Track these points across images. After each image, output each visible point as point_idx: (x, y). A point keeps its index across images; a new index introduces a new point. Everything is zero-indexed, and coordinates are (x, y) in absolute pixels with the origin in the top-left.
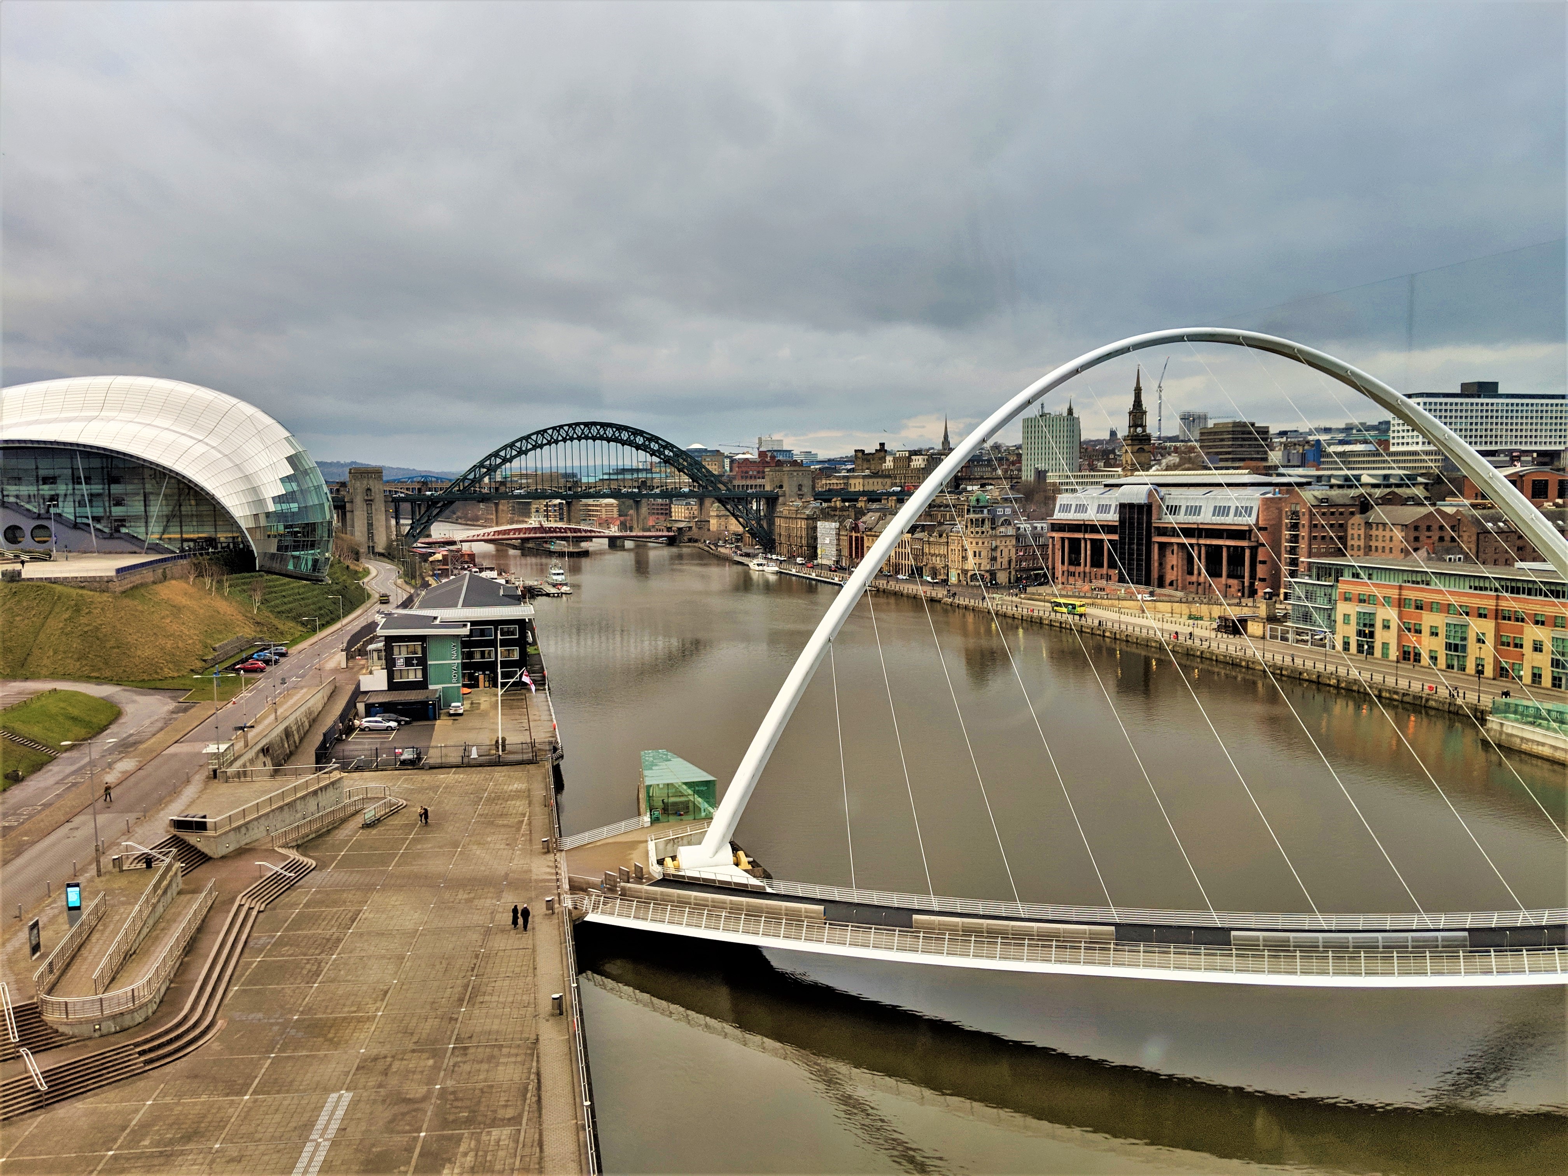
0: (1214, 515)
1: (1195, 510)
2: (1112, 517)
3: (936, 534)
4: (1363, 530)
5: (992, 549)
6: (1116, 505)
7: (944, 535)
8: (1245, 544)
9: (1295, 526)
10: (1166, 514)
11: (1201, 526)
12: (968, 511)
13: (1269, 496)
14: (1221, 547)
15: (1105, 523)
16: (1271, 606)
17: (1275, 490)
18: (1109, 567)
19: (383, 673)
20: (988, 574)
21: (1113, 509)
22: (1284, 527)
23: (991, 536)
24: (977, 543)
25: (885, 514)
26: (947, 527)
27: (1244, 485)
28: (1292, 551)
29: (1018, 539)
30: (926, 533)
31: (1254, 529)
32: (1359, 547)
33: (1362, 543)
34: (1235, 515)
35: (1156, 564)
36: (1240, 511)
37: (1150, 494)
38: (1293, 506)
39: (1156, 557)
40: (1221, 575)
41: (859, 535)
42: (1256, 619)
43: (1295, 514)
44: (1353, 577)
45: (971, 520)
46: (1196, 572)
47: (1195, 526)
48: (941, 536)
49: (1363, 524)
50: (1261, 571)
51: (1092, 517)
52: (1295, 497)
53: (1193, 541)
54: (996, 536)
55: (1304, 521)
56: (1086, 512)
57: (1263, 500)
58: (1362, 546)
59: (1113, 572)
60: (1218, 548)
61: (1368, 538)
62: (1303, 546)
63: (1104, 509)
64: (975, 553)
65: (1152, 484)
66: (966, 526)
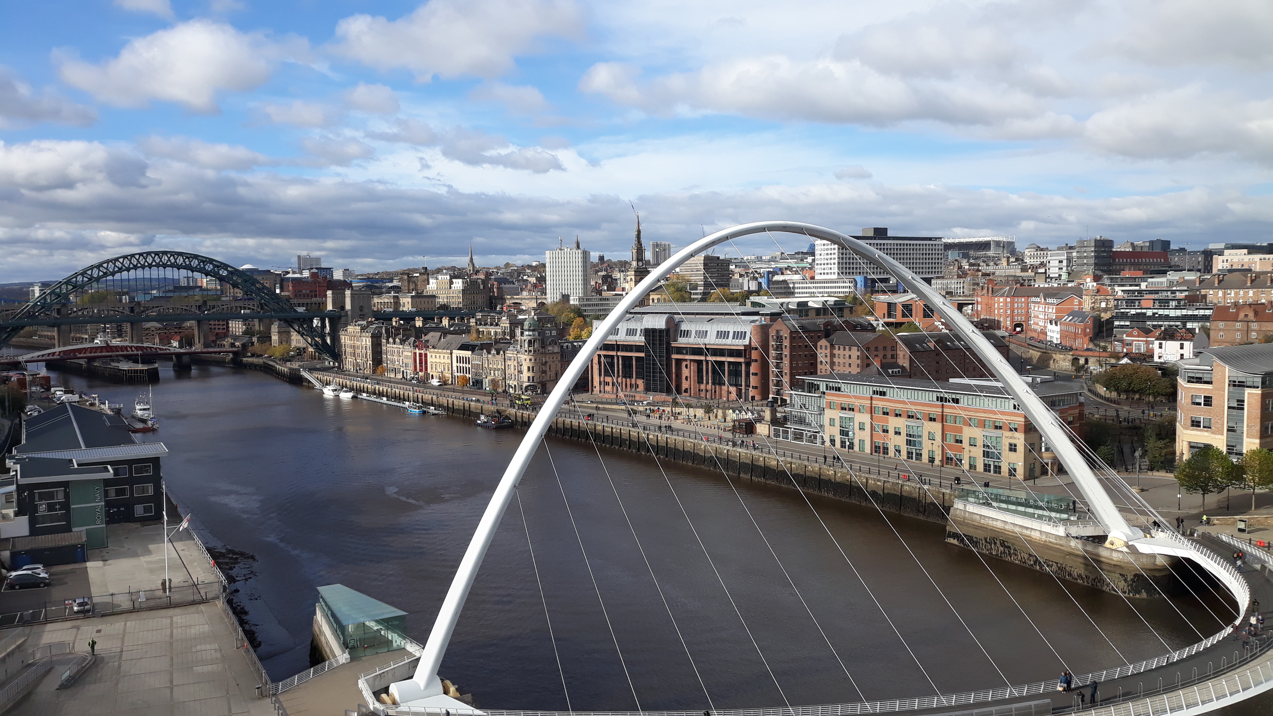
0: (717, 338)
1: (704, 334)
3: (493, 352)
4: (829, 350)
5: (542, 364)
6: (641, 330)
7: (502, 352)
8: (741, 360)
9: (779, 348)
10: (680, 337)
11: (708, 347)
12: (522, 334)
13: (758, 323)
14: (723, 362)
15: (633, 344)
16: (774, 412)
17: (761, 318)
18: (637, 378)
19: (24, 519)
20: (540, 385)
21: (639, 332)
22: (771, 348)
23: (542, 353)
24: (530, 360)
25: (445, 332)
26: (502, 345)
27: (737, 314)
28: (777, 366)
29: (562, 356)
30: (485, 351)
31: (748, 348)
32: (826, 362)
33: (828, 360)
34: (733, 338)
35: (674, 376)
36: (737, 335)
37: (669, 321)
38: (778, 331)
39: (674, 370)
40: (724, 384)
41: (422, 352)
42: (763, 422)
43: (779, 338)
44: (836, 390)
45: (525, 340)
46: (705, 382)
47: (703, 347)
48: (498, 353)
49: (828, 345)
50: (753, 380)
51: (622, 339)
52: (778, 325)
53: (703, 358)
54: (545, 353)
55: (786, 343)
56: (617, 335)
57: (754, 326)
58: (829, 362)
59: (640, 382)
60: (721, 364)
61: (833, 355)
62: (786, 362)
63: (631, 332)
64: (529, 368)
65: (669, 313)
66: (521, 346)
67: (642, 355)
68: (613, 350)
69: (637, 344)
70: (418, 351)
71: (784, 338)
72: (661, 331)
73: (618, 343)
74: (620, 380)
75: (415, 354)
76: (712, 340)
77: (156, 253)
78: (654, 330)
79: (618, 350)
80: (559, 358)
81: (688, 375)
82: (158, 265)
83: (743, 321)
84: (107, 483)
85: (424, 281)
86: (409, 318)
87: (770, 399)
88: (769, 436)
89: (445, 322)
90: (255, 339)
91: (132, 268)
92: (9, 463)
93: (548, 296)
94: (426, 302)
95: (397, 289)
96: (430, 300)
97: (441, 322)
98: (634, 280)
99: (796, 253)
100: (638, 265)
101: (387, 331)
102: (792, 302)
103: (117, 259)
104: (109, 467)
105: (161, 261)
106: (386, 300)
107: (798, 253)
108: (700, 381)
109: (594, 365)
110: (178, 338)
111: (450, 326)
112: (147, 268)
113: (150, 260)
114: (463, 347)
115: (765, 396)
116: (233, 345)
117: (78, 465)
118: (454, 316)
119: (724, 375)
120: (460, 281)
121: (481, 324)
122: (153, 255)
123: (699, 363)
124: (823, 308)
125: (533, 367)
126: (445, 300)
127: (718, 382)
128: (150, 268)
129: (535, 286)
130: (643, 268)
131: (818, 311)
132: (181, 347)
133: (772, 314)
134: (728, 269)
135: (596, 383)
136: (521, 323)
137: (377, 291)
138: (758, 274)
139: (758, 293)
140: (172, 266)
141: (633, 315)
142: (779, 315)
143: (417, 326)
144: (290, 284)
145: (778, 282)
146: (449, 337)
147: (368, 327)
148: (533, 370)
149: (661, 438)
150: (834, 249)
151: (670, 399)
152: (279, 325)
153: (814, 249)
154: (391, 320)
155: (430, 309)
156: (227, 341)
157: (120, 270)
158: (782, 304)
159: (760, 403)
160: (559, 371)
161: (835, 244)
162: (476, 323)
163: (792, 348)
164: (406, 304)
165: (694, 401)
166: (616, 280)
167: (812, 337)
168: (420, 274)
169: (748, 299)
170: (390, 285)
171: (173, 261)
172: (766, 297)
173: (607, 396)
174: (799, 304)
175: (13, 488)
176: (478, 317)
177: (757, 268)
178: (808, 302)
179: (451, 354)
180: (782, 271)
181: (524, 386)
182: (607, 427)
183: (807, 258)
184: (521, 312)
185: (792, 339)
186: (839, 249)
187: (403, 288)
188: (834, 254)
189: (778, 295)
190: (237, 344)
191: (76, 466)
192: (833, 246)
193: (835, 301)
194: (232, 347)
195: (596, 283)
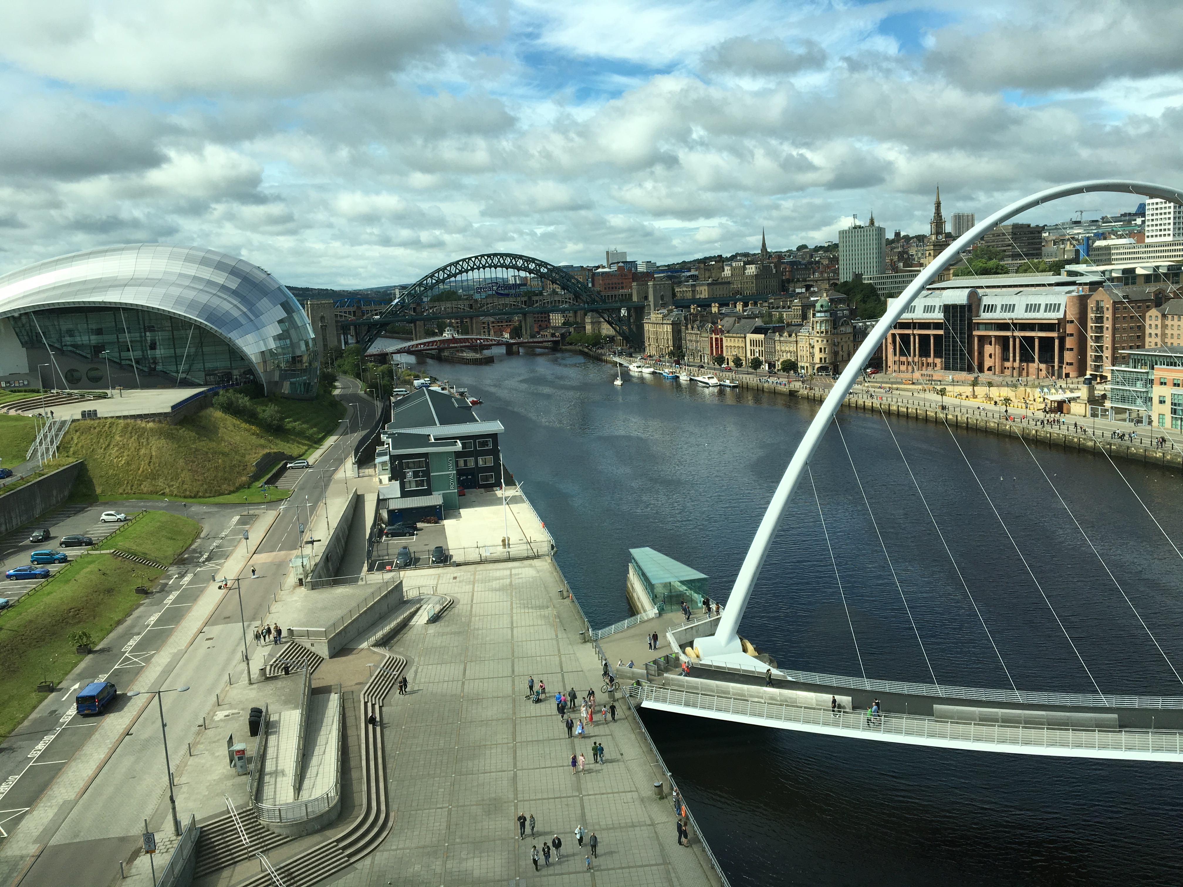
0: (1026, 311)
1: (1011, 308)
2: (938, 316)
3: (786, 334)
4: (1160, 321)
5: (834, 345)
6: (940, 306)
7: (794, 335)
8: (1054, 334)
9: (1099, 319)
10: (984, 312)
11: (1015, 321)
12: (814, 315)
13: (1074, 294)
14: (1033, 338)
15: (931, 321)
16: (1091, 389)
17: (1078, 289)
18: (935, 356)
19: (397, 484)
20: (832, 366)
21: (937, 309)
22: (1089, 320)
23: (834, 334)
24: (822, 341)
25: (740, 318)
26: (795, 327)
27: (1050, 285)
28: (1098, 339)
29: (855, 336)
30: (777, 334)
31: (1061, 323)
32: (1156, 335)
33: (1159, 332)
34: (1045, 311)
35: (976, 354)
36: (1049, 308)
37: (971, 296)
38: (1098, 302)
39: (976, 348)
40: (1033, 361)
41: (718, 336)
42: (1078, 401)
43: (1099, 309)
44: (1168, 365)
45: (817, 322)
46: (1011, 359)
47: (1010, 321)
48: (790, 336)
49: (1160, 316)
50: (1068, 357)
51: (920, 316)
52: (1100, 295)
53: (1009, 334)
54: (837, 334)
55: (1108, 314)
56: (914, 312)
57: (1069, 298)
58: (1159, 334)
59: (938, 361)
60: (1030, 340)
61: (1164, 327)
62: (1107, 335)
63: (928, 309)
64: (821, 349)
65: (971, 287)
66: (813, 328)
67: (941, 332)
68: (909, 328)
69: (936, 321)
70: (714, 336)
71: (1105, 309)
72: (962, 307)
73: (915, 321)
74: (916, 359)
75: (712, 338)
76: (1020, 314)
77: (489, 256)
78: (954, 306)
79: (914, 328)
80: (852, 338)
81: (993, 353)
82: (490, 267)
83: (1058, 293)
84: (458, 454)
85: (719, 269)
86: (705, 304)
87: (1088, 376)
88: (1085, 416)
89: (739, 307)
90: (572, 330)
91: (470, 270)
92: (384, 437)
93: (841, 276)
94: (721, 289)
95: (694, 277)
96: (725, 286)
97: (736, 307)
98: (932, 255)
99: (1122, 215)
100: (937, 238)
101: (686, 318)
102: (1117, 268)
103: (457, 263)
104: (458, 441)
105: (492, 262)
106: (685, 289)
107: (1125, 215)
108: (1005, 359)
109: (889, 344)
110: (509, 330)
111: (744, 311)
112: (481, 269)
113: (483, 261)
114: (757, 331)
115: (1082, 372)
116: (553, 335)
117: (435, 439)
118: (747, 301)
119: (1034, 351)
120: (753, 266)
121: (773, 308)
122: (486, 257)
123: (1007, 338)
124: (1154, 275)
125: (825, 349)
126: (739, 286)
127: (1027, 358)
128: (484, 269)
129: (828, 266)
130: (943, 241)
131: (1147, 278)
132: (511, 338)
133: (1091, 284)
134: (1040, 237)
135: (890, 363)
136: (813, 305)
137: (676, 280)
138: (1076, 240)
139: (1076, 260)
140: (502, 266)
141: (930, 292)
142: (1099, 284)
143: (713, 312)
144: (600, 277)
145: (1099, 248)
146: (743, 321)
147: (668, 314)
148: (825, 352)
149: (961, 417)
150: (1170, 207)
151: (971, 377)
152: (592, 315)
153: (1144, 209)
154: (689, 307)
155: (725, 296)
156: (548, 333)
157: (461, 272)
158: (1103, 272)
159: (1075, 380)
160: (852, 351)
161: (1170, 202)
162: (769, 307)
163: (1115, 319)
164: (703, 291)
165: (997, 379)
166: (912, 255)
167: (1139, 307)
168: (715, 261)
169: (1064, 268)
170: (688, 274)
171: (502, 262)
172: (1085, 265)
173: (902, 375)
174: (1125, 271)
175: (387, 458)
176: (771, 301)
177: (1075, 234)
178: (1135, 268)
179: (745, 338)
180: (1104, 236)
181: (817, 366)
182: (902, 407)
183: (1135, 220)
184: (813, 294)
185: (1115, 310)
186: (1175, 207)
187: (700, 276)
188: (1169, 213)
189: (1098, 262)
190: (557, 334)
191: (433, 441)
192: (1168, 205)
193: (1169, 266)
194: (553, 337)
195: (892, 260)
